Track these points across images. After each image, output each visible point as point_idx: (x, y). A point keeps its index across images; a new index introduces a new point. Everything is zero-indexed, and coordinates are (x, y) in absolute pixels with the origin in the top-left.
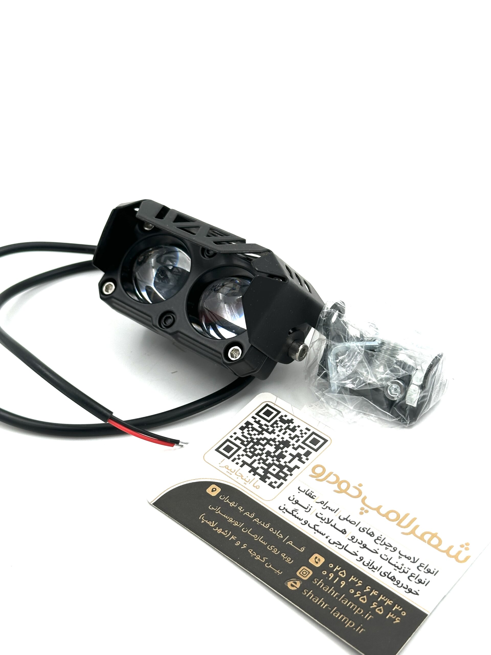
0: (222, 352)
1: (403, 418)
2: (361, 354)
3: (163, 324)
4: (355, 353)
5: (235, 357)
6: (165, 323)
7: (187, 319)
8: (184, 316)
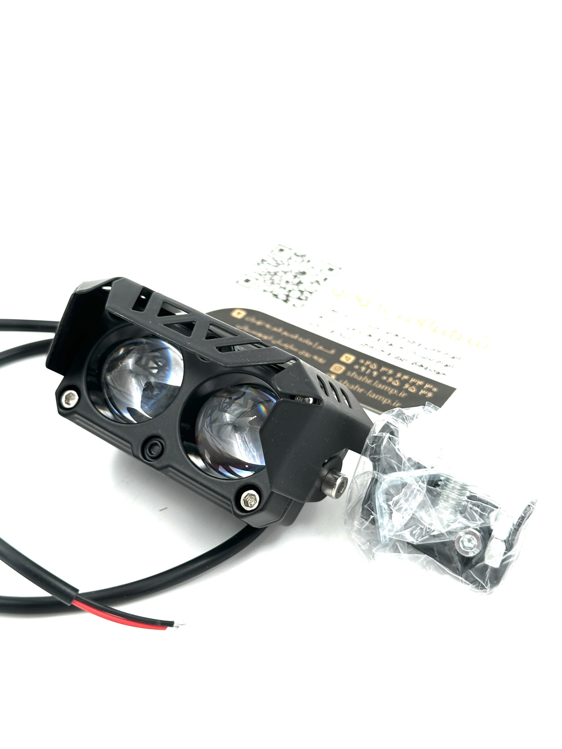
0: (232, 498)
1: (482, 584)
2: (422, 492)
3: (148, 455)
4: (413, 491)
5: (250, 506)
6: (151, 453)
7: (181, 448)
8: (177, 443)
